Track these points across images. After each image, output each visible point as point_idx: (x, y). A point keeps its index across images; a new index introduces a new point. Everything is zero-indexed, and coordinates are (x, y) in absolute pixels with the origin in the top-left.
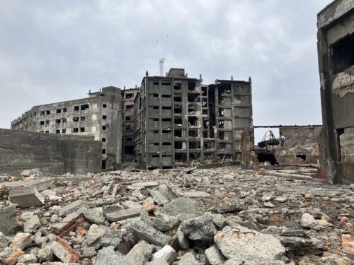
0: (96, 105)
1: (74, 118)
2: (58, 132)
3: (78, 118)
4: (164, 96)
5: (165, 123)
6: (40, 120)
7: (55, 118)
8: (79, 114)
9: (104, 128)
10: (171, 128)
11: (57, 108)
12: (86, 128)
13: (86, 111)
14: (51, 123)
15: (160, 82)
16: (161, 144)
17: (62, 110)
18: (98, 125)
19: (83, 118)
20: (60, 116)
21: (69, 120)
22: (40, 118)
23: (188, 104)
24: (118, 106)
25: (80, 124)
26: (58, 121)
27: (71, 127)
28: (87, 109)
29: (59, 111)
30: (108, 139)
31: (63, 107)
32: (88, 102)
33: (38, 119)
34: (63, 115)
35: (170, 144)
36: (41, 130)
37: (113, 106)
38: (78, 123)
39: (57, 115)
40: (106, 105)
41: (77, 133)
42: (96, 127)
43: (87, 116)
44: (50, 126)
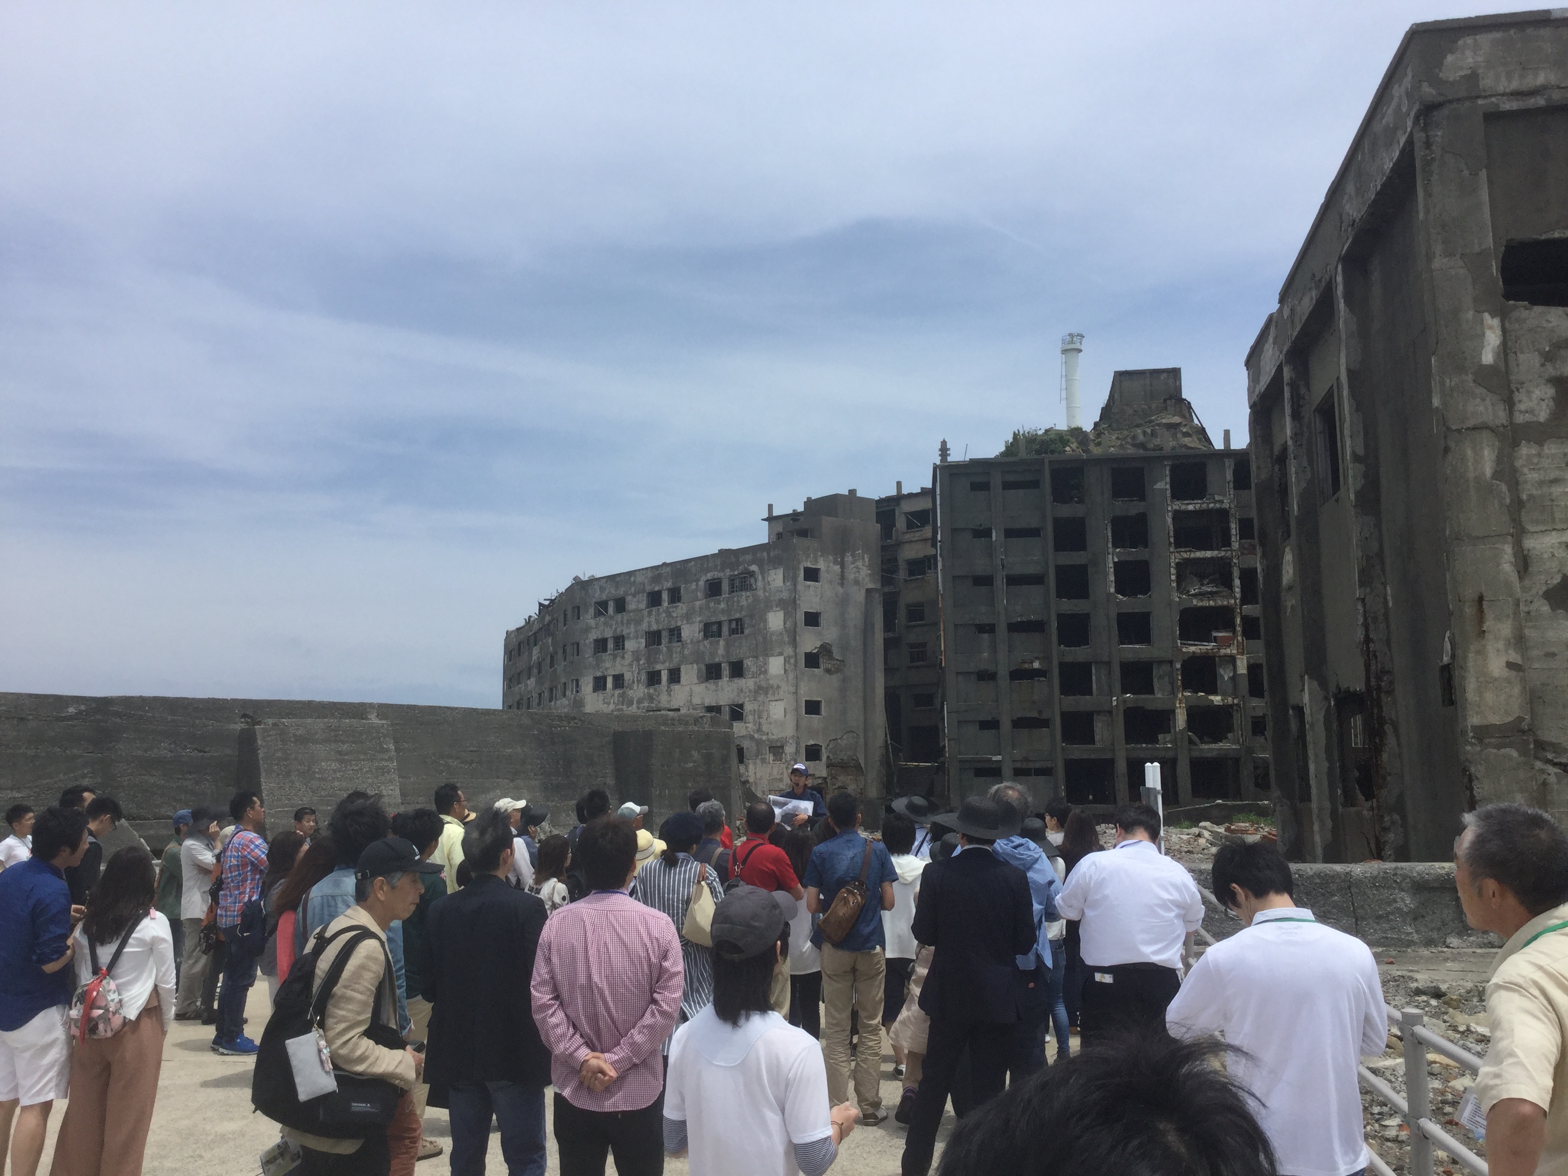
0: (780, 572)
1: (707, 625)
2: (653, 678)
3: (720, 624)
5: (1020, 639)
6: (593, 635)
7: (644, 626)
8: (724, 607)
9: (812, 660)
10: (1046, 659)
11: (648, 588)
12: (748, 663)
13: (744, 599)
14: (630, 645)
15: (996, 481)
16: (1006, 723)
17: (665, 596)
18: (789, 651)
19: (738, 627)
20: (652, 621)
21: (691, 632)
22: (594, 627)
23: (1113, 557)
24: (865, 572)
25: (727, 648)
26: (654, 638)
27: (698, 658)
29: (654, 599)
30: (828, 702)
31: (669, 584)
32: (753, 562)
33: (588, 629)
34: (669, 615)
35: (1044, 723)
36: (599, 674)
37: (842, 572)
38: (722, 643)
39: (650, 613)
40: (817, 571)
41: (720, 683)
42: (781, 659)
43: (752, 616)
44: (629, 657)
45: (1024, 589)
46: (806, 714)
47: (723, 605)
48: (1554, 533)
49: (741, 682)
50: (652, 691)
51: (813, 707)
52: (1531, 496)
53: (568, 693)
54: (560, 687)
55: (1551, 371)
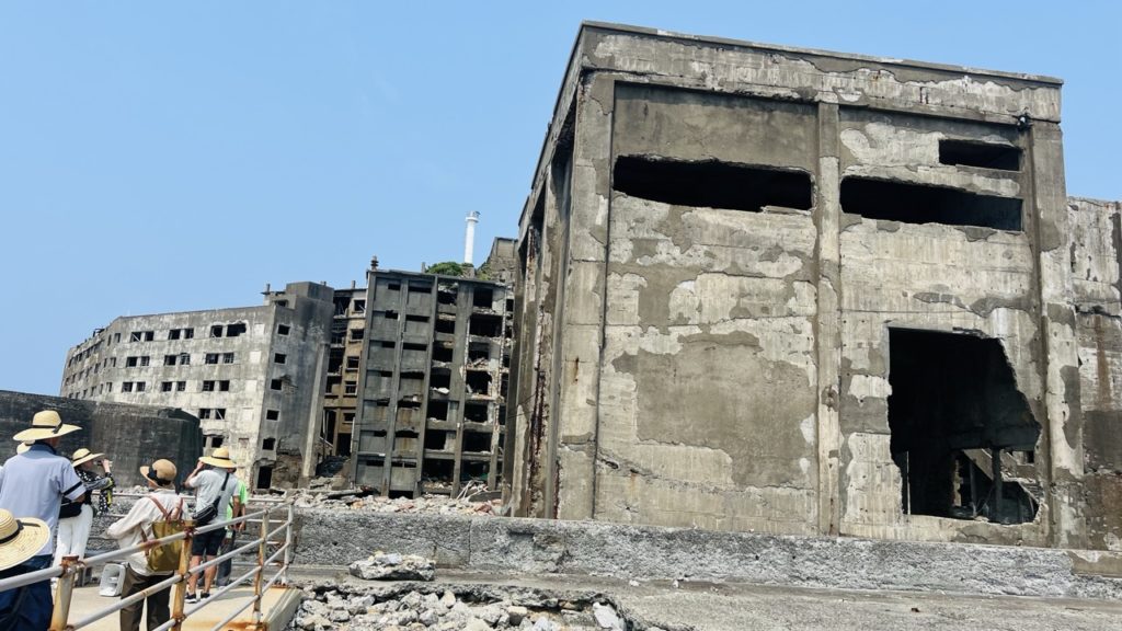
0: (263, 326)
1: (209, 356)
2: (166, 386)
3: (216, 356)
5: (406, 383)
6: (128, 354)
7: (165, 352)
8: (222, 345)
9: (276, 384)
10: (421, 396)
11: (172, 327)
12: (232, 382)
13: (237, 341)
14: (152, 363)
15: (405, 285)
16: (391, 434)
17: (182, 333)
18: (262, 378)
19: (229, 357)
20: (171, 349)
21: (197, 358)
22: (128, 348)
23: (470, 338)
24: (321, 332)
25: (220, 371)
26: (171, 360)
27: (200, 375)
28: (242, 335)
29: (175, 334)
30: (283, 413)
31: (186, 326)
32: (246, 318)
33: (124, 349)
34: (184, 346)
35: (415, 435)
36: (127, 381)
37: (306, 331)
39: (170, 345)
40: (288, 328)
41: (212, 393)
42: (255, 382)
43: (239, 353)
44: (151, 371)
45: (413, 352)
46: (268, 418)
47: (221, 344)
48: (623, 328)
49: (226, 394)
50: (164, 393)
51: (272, 415)
52: (613, 305)
53: (104, 391)
54: (99, 387)
55: (632, 234)
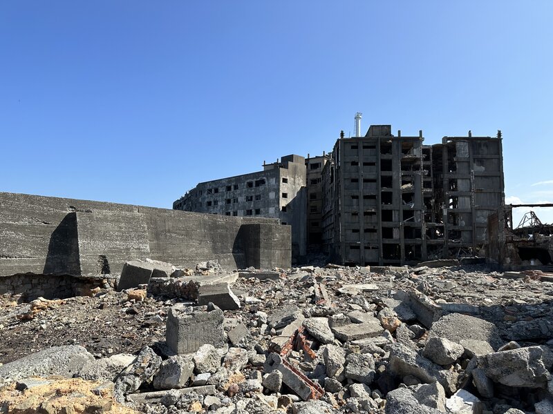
0: (274, 179)
1: (247, 197)
3: (252, 197)
4: (365, 164)
5: (368, 201)
6: (206, 200)
7: (225, 197)
8: (253, 192)
9: (284, 209)
10: (377, 208)
11: (226, 185)
12: (262, 209)
13: (261, 188)
14: (220, 204)
15: (361, 145)
16: (362, 231)
17: (232, 187)
18: (277, 206)
19: (258, 197)
20: (228, 196)
21: (241, 199)
22: (207, 197)
23: (401, 174)
24: (301, 181)
25: (254, 205)
26: (228, 201)
27: (244, 207)
28: (263, 185)
29: (229, 189)
30: (289, 223)
31: (233, 184)
32: (265, 176)
33: (205, 198)
34: (234, 193)
35: (373, 231)
37: (294, 180)
38: (253, 203)
39: (227, 193)
40: (287, 179)
41: (251, 216)
42: (274, 208)
43: (263, 194)
44: (219, 208)
45: (369, 184)
49: (259, 216)
